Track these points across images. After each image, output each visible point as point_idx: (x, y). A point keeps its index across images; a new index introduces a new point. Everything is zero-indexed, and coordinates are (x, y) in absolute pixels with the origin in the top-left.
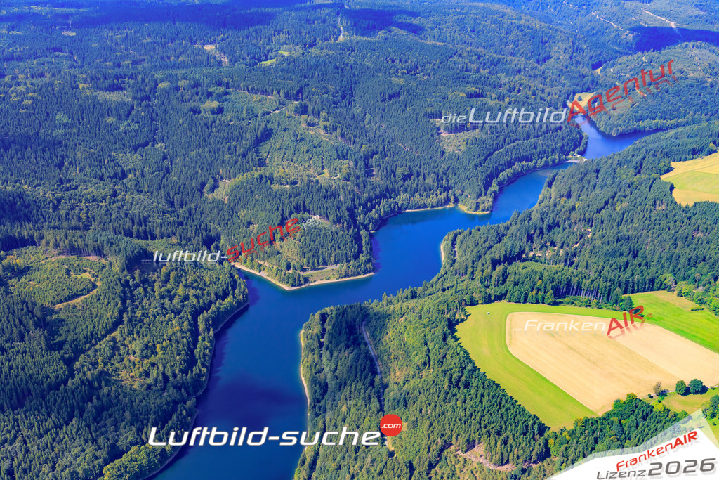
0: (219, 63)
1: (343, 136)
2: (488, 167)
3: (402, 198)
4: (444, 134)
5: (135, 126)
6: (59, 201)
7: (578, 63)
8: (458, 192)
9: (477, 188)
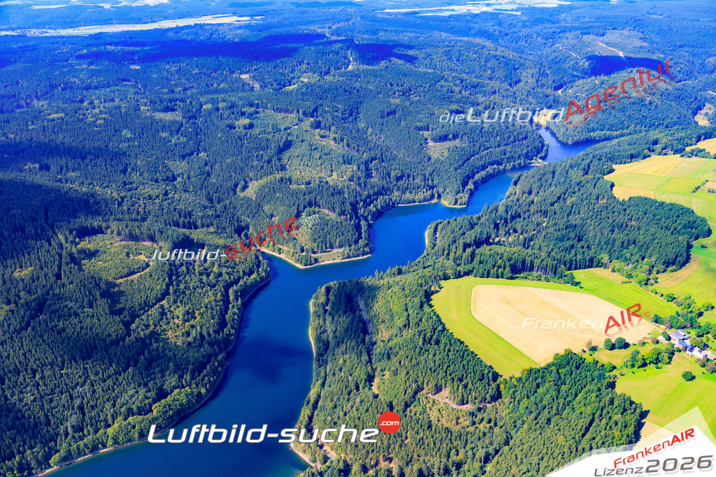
0: (252, 89)
1: (348, 145)
2: (466, 169)
3: (396, 195)
4: (431, 144)
5: (183, 139)
6: (123, 199)
7: (543, 85)
8: (441, 190)
9: (456, 187)
